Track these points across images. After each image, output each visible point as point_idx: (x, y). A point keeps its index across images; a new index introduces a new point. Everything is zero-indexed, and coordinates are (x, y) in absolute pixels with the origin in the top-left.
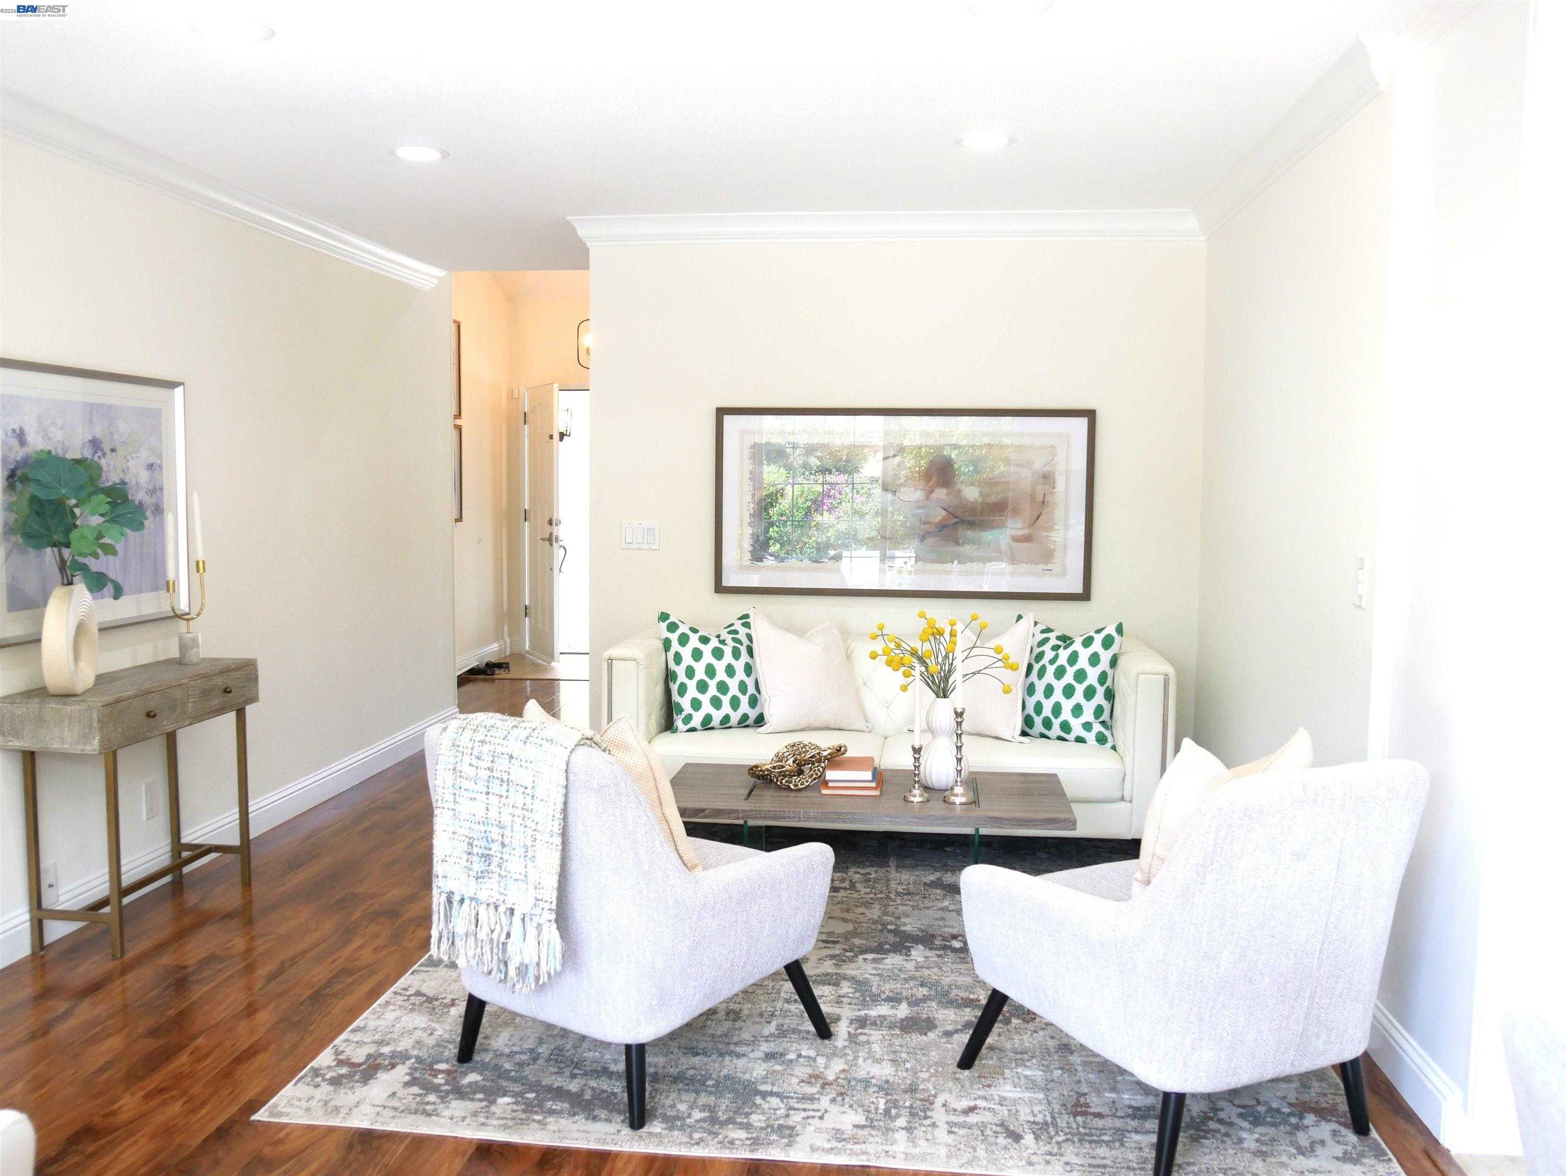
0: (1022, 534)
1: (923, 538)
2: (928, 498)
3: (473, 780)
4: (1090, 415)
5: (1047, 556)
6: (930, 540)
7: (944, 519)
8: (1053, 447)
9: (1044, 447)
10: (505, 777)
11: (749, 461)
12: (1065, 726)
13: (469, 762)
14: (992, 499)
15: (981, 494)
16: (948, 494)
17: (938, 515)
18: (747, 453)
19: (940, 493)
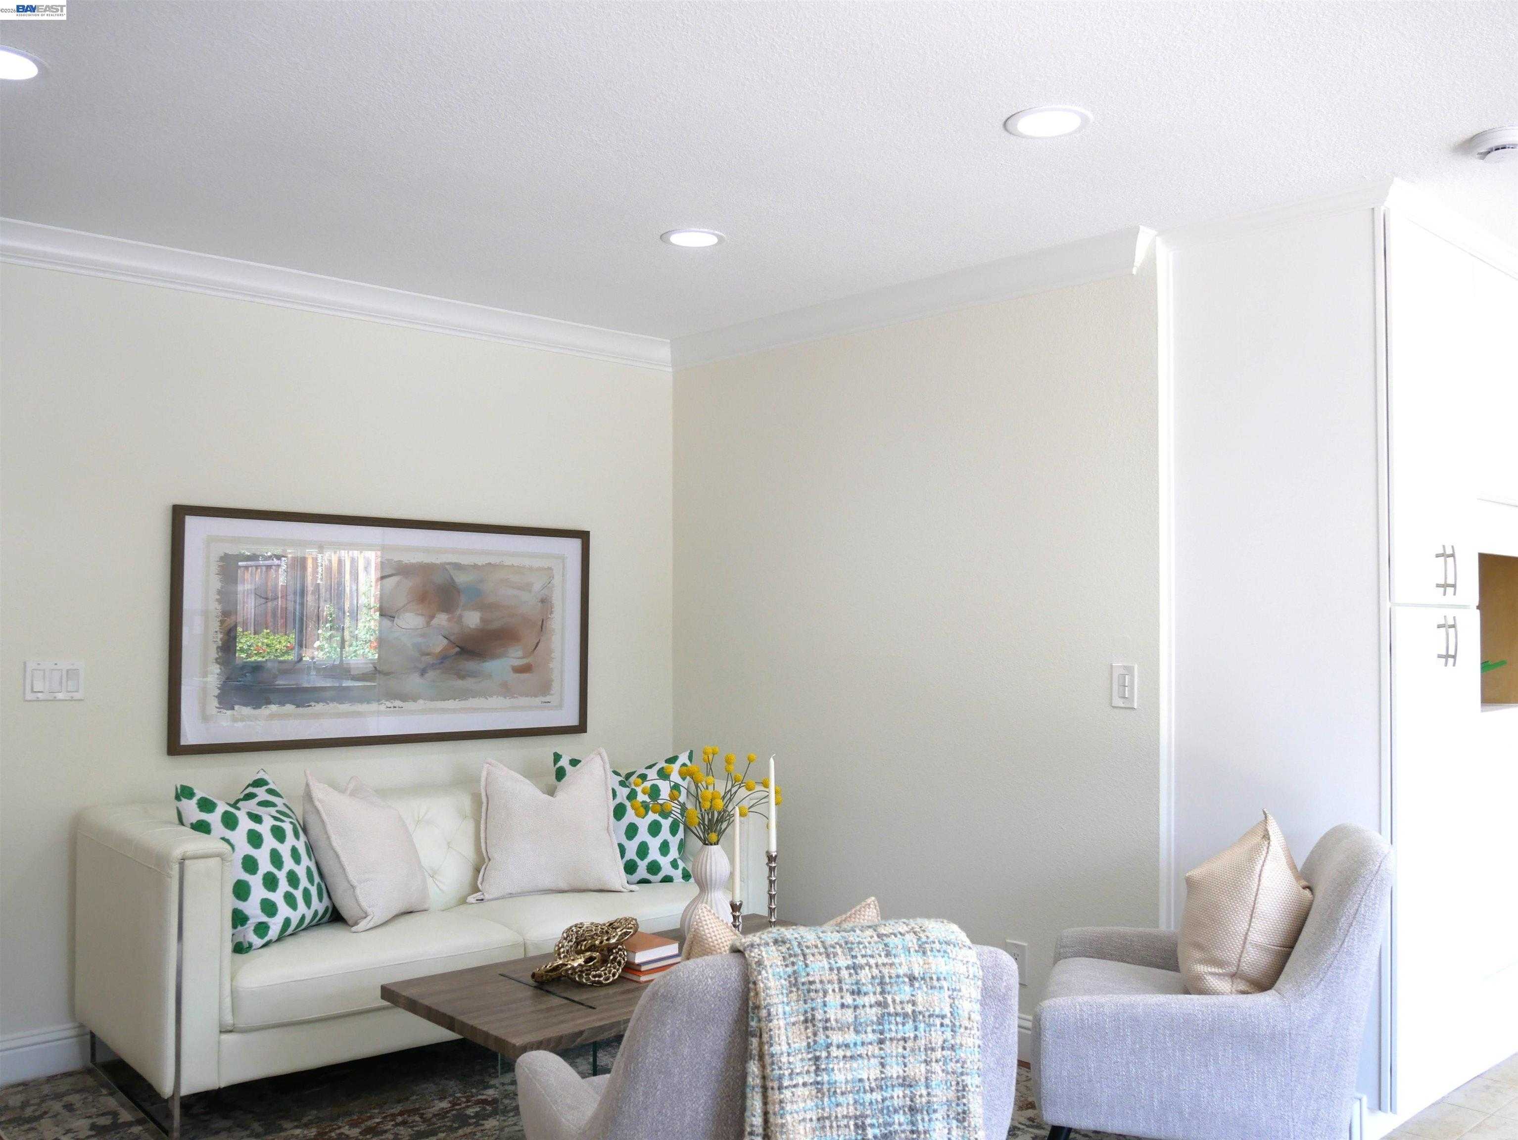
0: (525, 662)
1: (423, 672)
2: (428, 624)
3: (852, 1028)
4: (584, 536)
5: (544, 688)
6: (431, 674)
7: (445, 649)
8: (550, 569)
9: (543, 569)
10: (909, 1009)
11: (217, 577)
12: (654, 868)
13: (838, 1001)
14: (496, 625)
15: (482, 620)
16: (449, 620)
17: (439, 644)
18: (214, 568)
19: (442, 619)
